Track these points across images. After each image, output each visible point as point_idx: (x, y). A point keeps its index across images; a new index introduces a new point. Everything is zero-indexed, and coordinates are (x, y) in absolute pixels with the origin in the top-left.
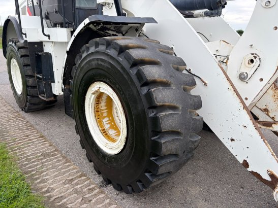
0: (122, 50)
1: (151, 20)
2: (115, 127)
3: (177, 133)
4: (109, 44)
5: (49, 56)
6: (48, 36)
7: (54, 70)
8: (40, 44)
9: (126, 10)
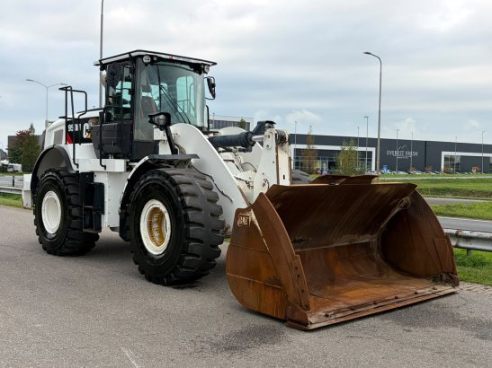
0: (168, 176)
1: (196, 156)
2: (162, 237)
3: (202, 225)
4: (160, 173)
5: (101, 186)
6: (105, 167)
7: (106, 200)
8: (91, 174)
9: (178, 146)
